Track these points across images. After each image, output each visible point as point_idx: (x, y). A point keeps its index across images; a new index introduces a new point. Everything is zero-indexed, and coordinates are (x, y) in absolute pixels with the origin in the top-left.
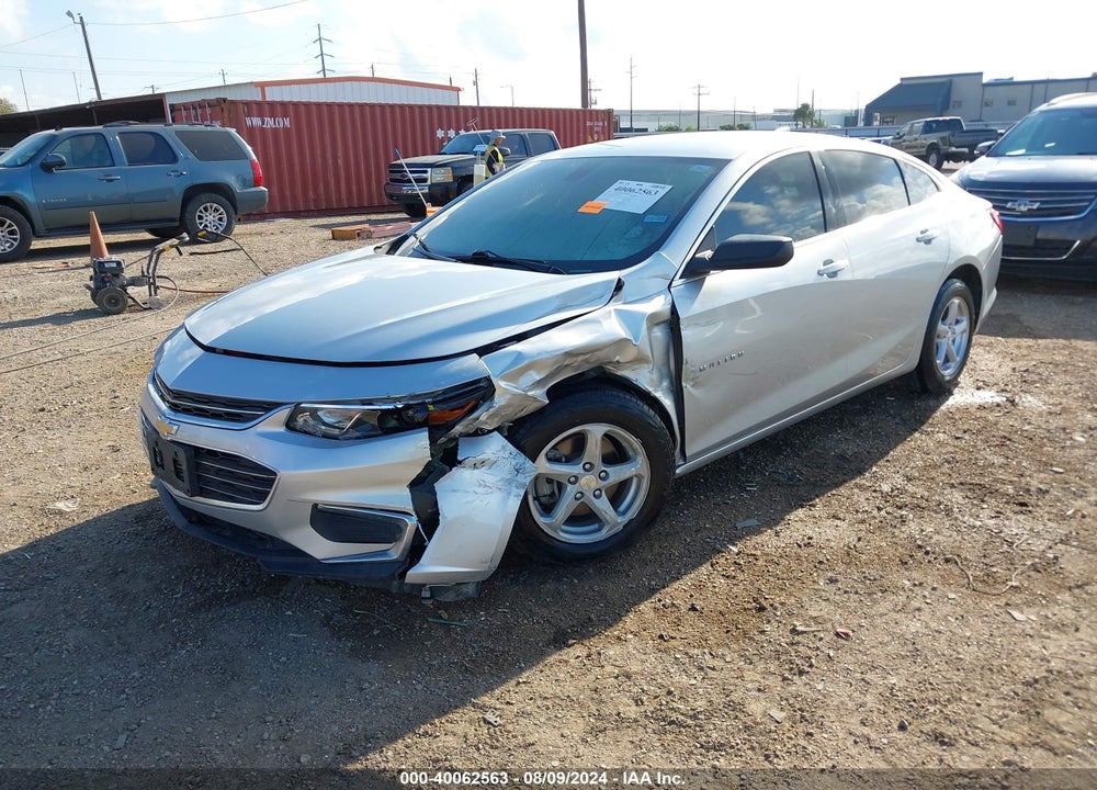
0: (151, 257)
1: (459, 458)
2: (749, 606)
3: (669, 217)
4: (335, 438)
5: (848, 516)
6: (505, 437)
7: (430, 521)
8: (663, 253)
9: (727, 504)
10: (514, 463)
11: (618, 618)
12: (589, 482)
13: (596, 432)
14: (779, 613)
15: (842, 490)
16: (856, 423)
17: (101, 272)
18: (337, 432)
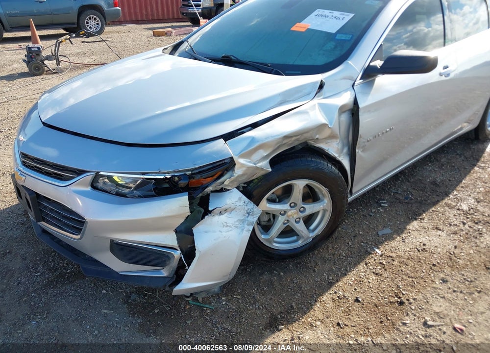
0: (56, 44)
1: (210, 209)
2: (392, 300)
3: (353, 36)
4: (124, 195)
5: (446, 228)
6: (241, 191)
7: (189, 254)
8: (350, 62)
9: (370, 216)
10: (246, 208)
11: (310, 307)
12: (293, 214)
13: (300, 185)
14: (413, 308)
15: (439, 208)
16: (439, 159)
17: (30, 53)
18: (127, 191)
